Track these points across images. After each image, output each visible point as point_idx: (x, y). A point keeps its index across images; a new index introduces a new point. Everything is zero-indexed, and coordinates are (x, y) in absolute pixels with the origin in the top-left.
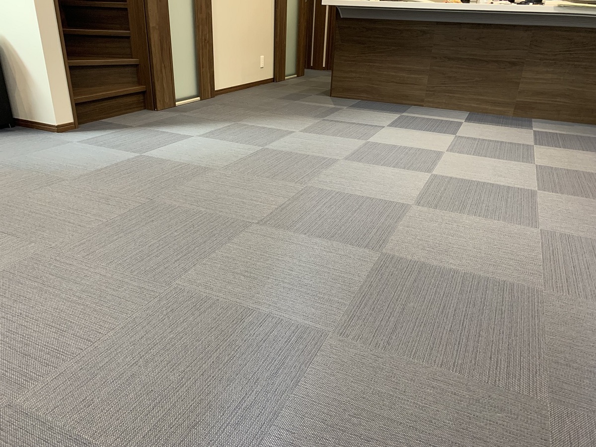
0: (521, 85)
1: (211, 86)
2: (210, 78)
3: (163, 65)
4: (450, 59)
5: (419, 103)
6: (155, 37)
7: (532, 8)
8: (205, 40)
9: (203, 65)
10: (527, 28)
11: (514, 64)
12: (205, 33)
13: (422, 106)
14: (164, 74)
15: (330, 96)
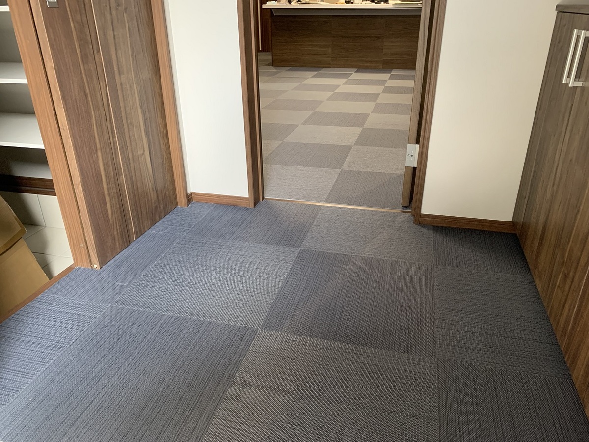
0: (384, 50)
4: (342, 37)
5: (328, 65)
7: (383, 6)
10: (382, 17)
11: (378, 38)
13: (330, 67)
15: (273, 66)
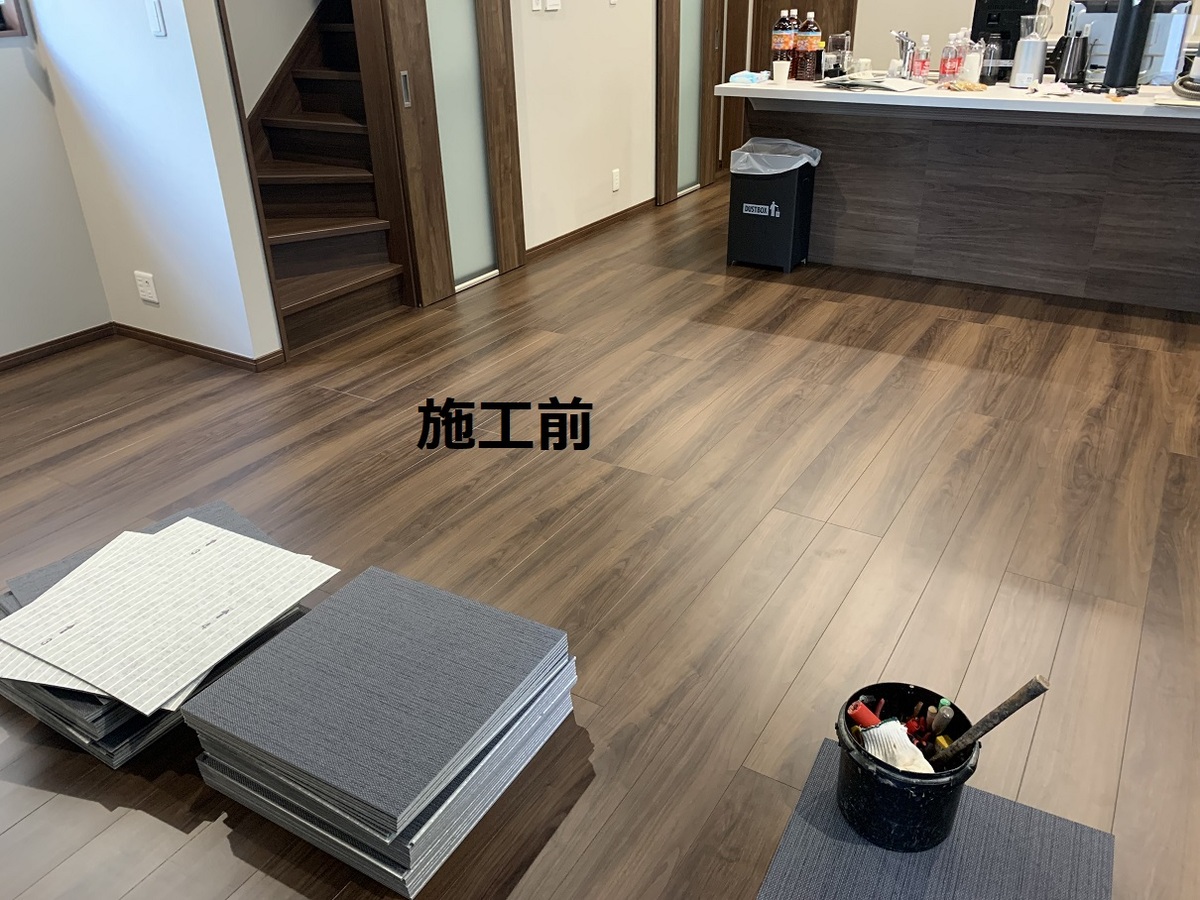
0: (1097, 239)
1: (518, 245)
2: (517, 232)
3: (431, 229)
4: (959, 188)
6: (415, 185)
8: (506, 168)
9: (502, 213)
11: (1083, 200)
12: (506, 157)
14: (433, 245)
